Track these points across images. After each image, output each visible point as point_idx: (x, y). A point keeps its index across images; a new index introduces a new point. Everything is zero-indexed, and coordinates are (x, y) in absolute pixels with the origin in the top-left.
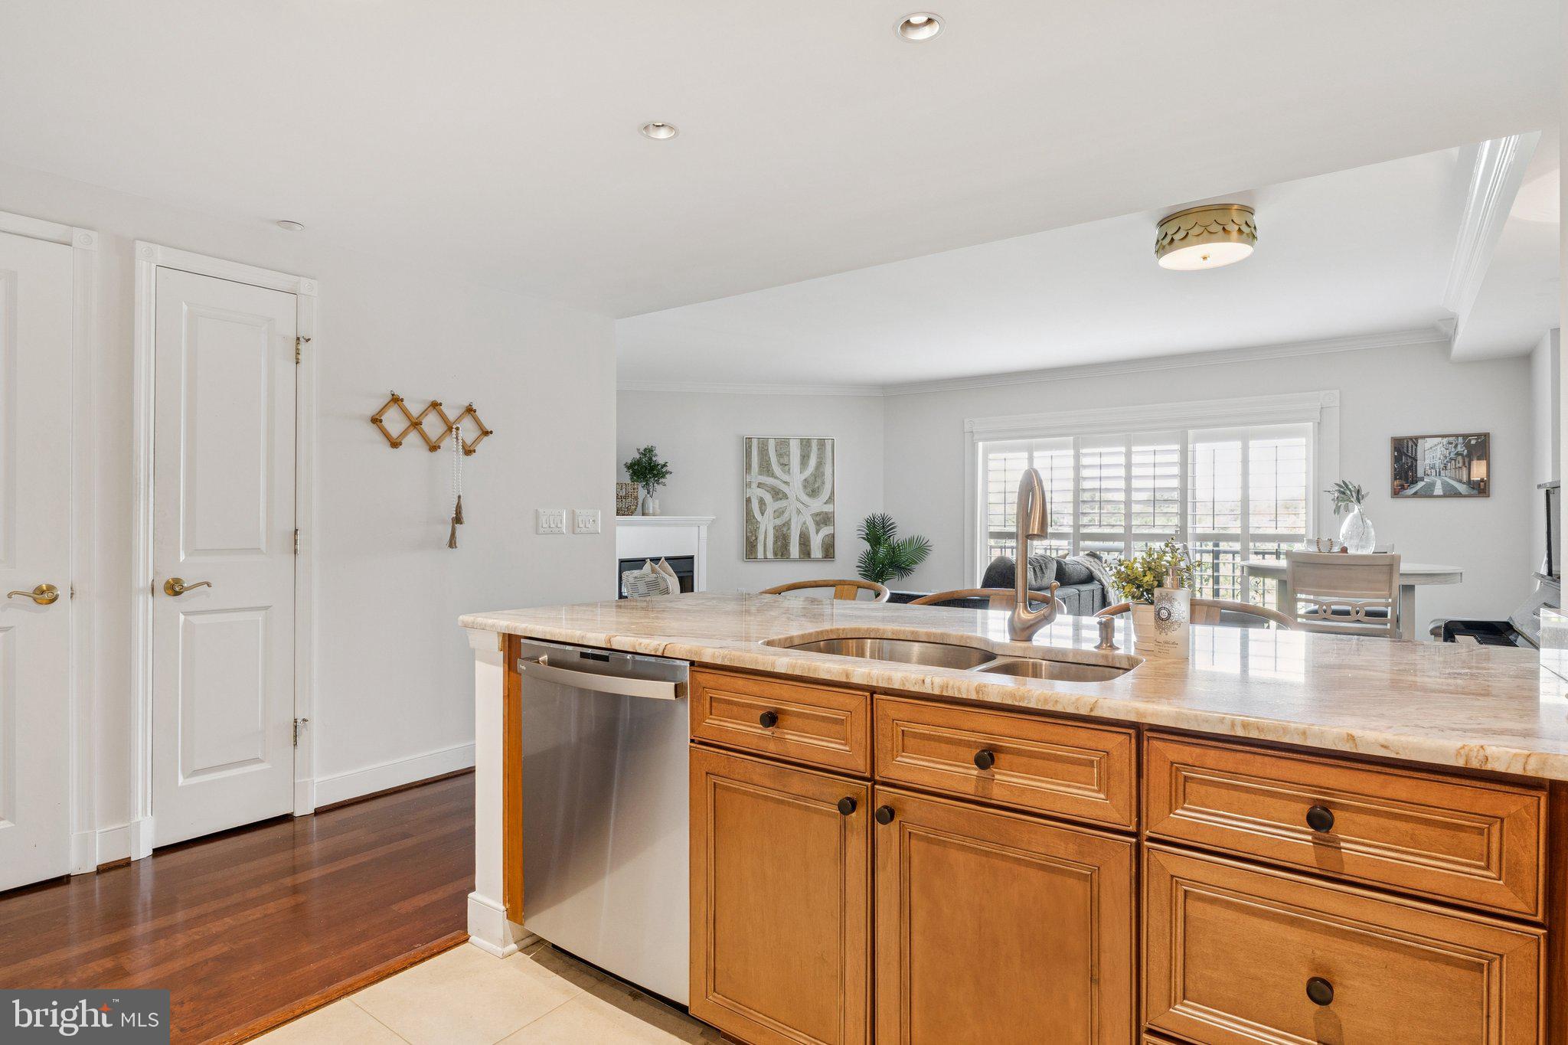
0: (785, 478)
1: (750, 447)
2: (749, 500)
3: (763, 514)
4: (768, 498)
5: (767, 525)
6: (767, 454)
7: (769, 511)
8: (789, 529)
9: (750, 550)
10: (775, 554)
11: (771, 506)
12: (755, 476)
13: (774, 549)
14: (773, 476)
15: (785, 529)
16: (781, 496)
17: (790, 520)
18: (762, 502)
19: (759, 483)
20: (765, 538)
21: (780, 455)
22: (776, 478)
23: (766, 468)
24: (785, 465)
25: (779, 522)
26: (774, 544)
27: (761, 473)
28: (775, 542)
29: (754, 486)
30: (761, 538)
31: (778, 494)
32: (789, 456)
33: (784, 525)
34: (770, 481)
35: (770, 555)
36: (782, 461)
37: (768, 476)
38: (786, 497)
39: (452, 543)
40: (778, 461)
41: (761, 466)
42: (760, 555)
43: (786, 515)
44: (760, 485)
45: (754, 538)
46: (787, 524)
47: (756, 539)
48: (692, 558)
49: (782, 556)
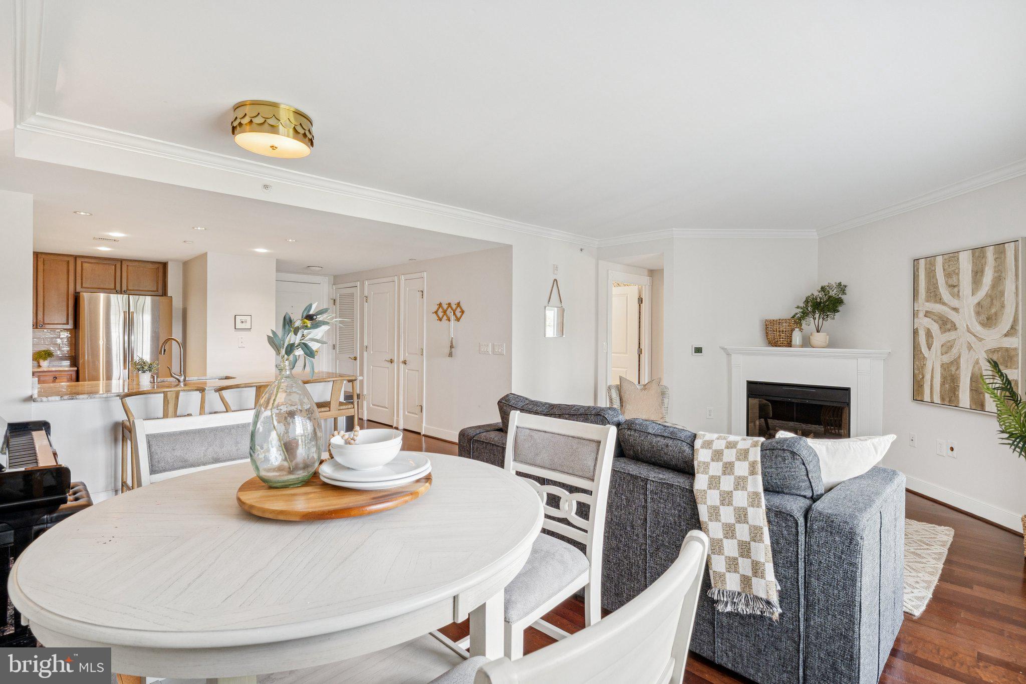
0: (955, 303)
1: (918, 269)
2: (916, 333)
3: (929, 348)
4: (935, 328)
5: (934, 360)
6: (934, 276)
7: (937, 345)
8: (958, 368)
9: (917, 391)
10: (943, 399)
11: (939, 338)
12: (924, 305)
13: (941, 392)
14: (940, 301)
15: (953, 369)
16: (949, 326)
17: (959, 357)
18: (929, 334)
19: (927, 312)
20: (932, 377)
21: (948, 275)
22: (944, 304)
23: (934, 295)
24: (954, 286)
25: (946, 359)
26: (941, 386)
27: (928, 300)
28: (943, 384)
29: (921, 314)
30: (928, 377)
31: (946, 324)
32: (958, 274)
33: (952, 363)
34: (937, 308)
35: (937, 399)
36: (950, 282)
37: (936, 302)
38: (954, 327)
39: (451, 355)
40: (947, 283)
41: (928, 290)
42: (927, 398)
43: (955, 351)
44: (927, 314)
45: (921, 377)
46: (956, 362)
47: (923, 378)
48: (848, 390)
49: (950, 401)
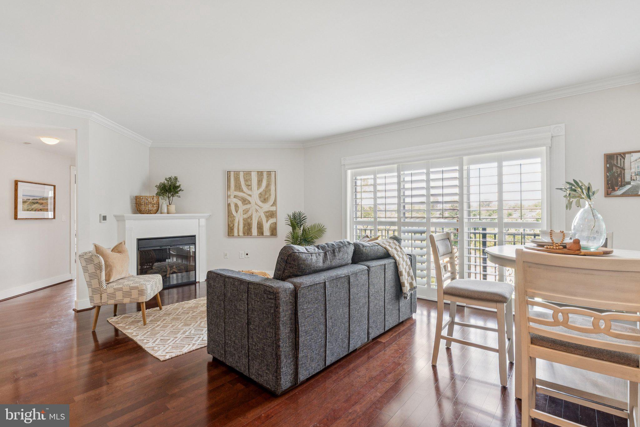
0: (250, 193)
1: (230, 176)
2: (229, 205)
3: (237, 212)
4: (240, 203)
5: (239, 218)
6: (239, 180)
7: (241, 210)
8: (251, 220)
9: (230, 232)
10: (244, 233)
11: (242, 208)
12: (233, 192)
13: (243, 231)
14: (242, 191)
15: (249, 220)
16: (247, 202)
17: (252, 215)
18: (236, 206)
19: (235, 196)
20: (239, 225)
21: (246, 181)
22: (244, 193)
23: (238, 188)
24: (250, 185)
25: (245, 216)
26: (243, 228)
27: (235, 190)
28: (244, 227)
29: (232, 197)
30: (236, 225)
31: (245, 201)
32: (251, 181)
33: (249, 218)
34: (241, 194)
35: (241, 234)
36: (247, 183)
37: (240, 191)
38: (249, 203)
40: (245, 184)
41: (236, 186)
42: (236, 234)
43: (250, 213)
44: (235, 197)
45: (232, 225)
46: (250, 217)
47: (233, 225)
48: (194, 236)
49: (248, 234)
